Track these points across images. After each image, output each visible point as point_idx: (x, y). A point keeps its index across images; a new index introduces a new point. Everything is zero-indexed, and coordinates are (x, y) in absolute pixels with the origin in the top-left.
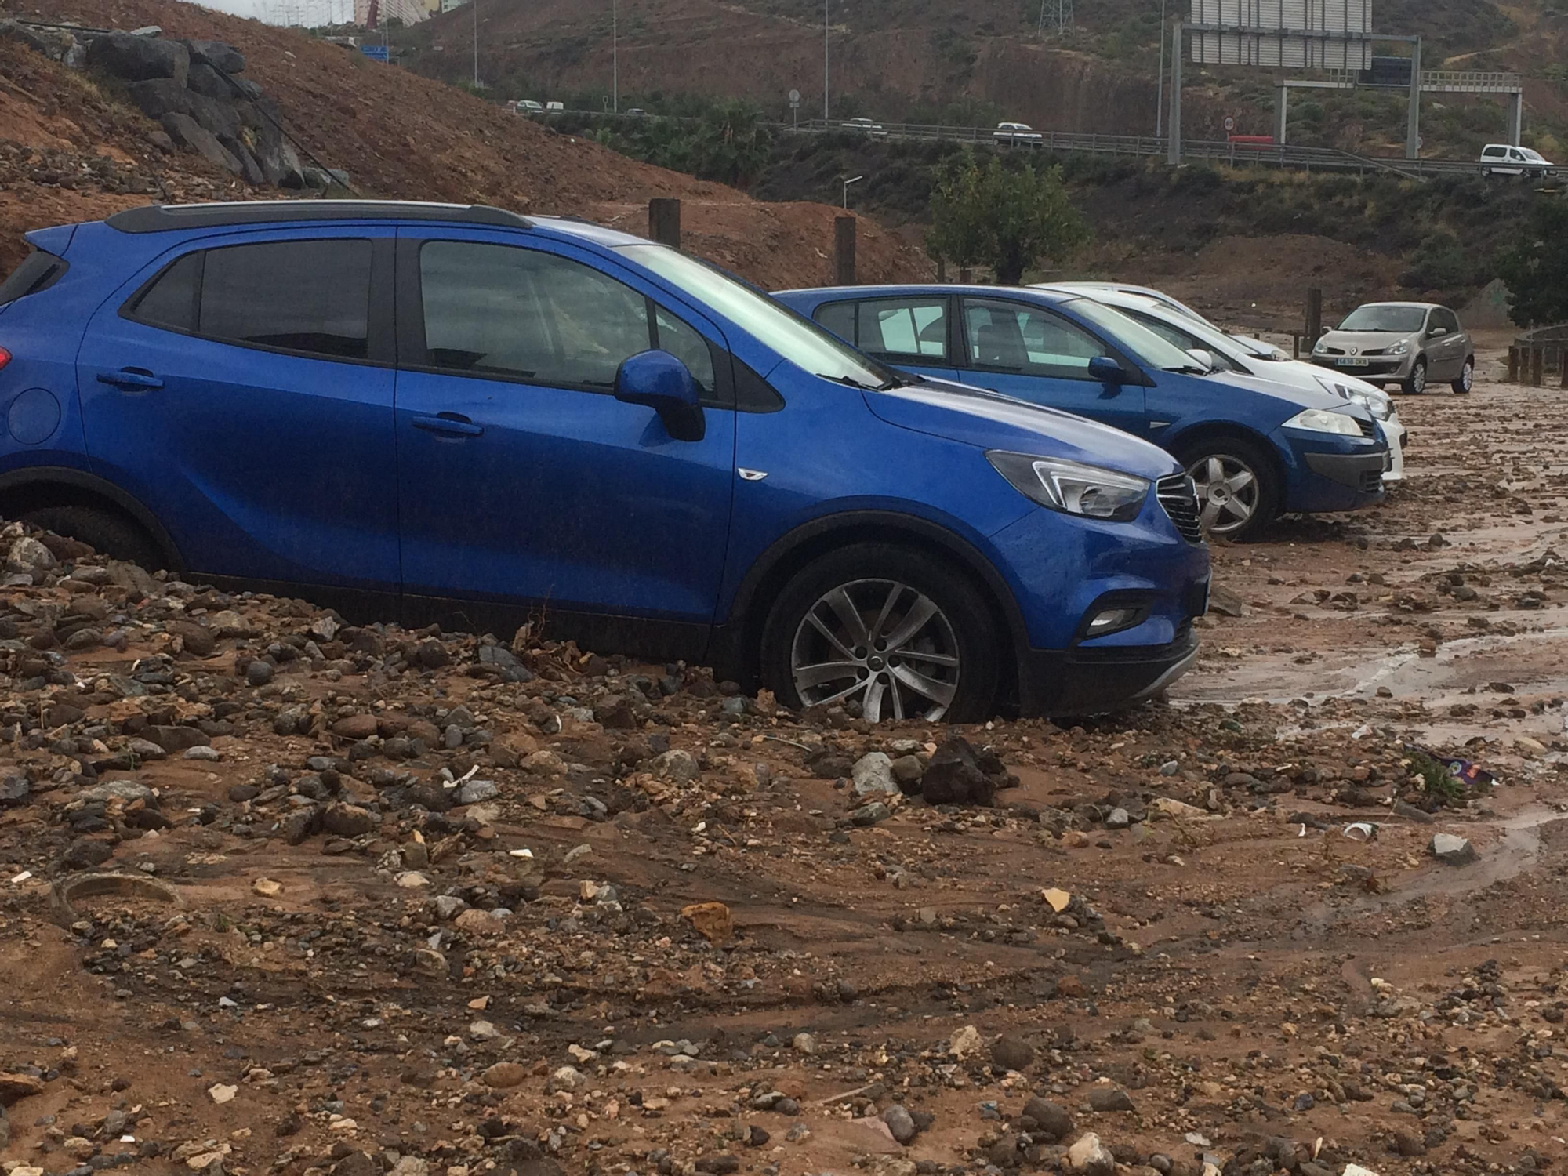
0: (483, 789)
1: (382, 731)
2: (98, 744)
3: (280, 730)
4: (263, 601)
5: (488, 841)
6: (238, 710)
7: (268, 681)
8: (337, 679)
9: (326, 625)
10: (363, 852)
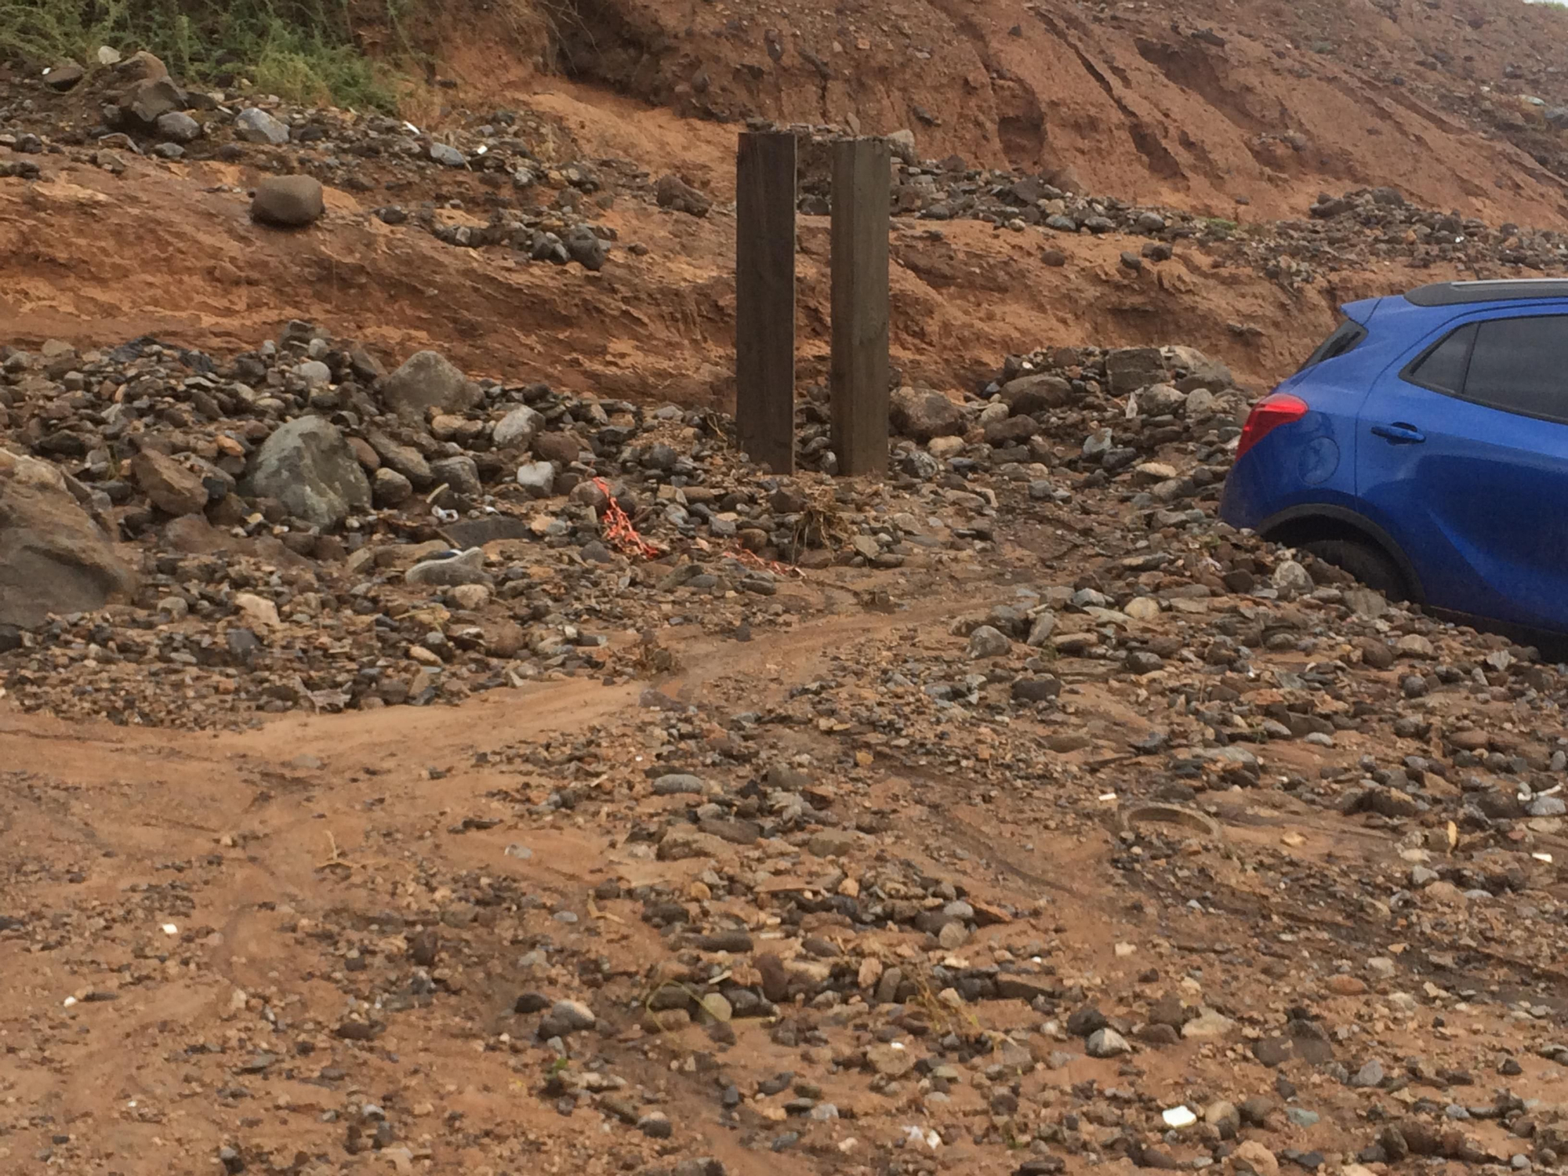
0: (1552, 806)
1: (1492, 747)
2: (1238, 719)
3: (1400, 733)
4: (1462, 633)
5: (1515, 842)
6: (1375, 712)
7: (1420, 695)
8: (1486, 702)
9: (1501, 658)
10: (1395, 829)
